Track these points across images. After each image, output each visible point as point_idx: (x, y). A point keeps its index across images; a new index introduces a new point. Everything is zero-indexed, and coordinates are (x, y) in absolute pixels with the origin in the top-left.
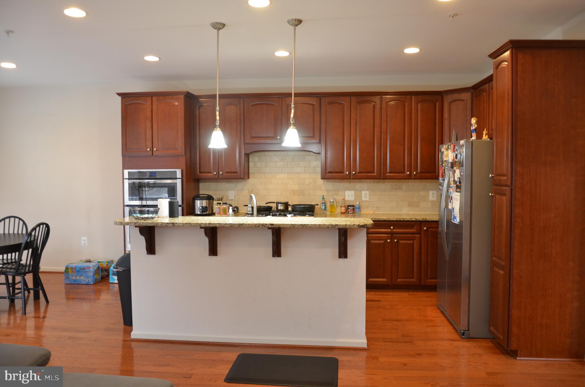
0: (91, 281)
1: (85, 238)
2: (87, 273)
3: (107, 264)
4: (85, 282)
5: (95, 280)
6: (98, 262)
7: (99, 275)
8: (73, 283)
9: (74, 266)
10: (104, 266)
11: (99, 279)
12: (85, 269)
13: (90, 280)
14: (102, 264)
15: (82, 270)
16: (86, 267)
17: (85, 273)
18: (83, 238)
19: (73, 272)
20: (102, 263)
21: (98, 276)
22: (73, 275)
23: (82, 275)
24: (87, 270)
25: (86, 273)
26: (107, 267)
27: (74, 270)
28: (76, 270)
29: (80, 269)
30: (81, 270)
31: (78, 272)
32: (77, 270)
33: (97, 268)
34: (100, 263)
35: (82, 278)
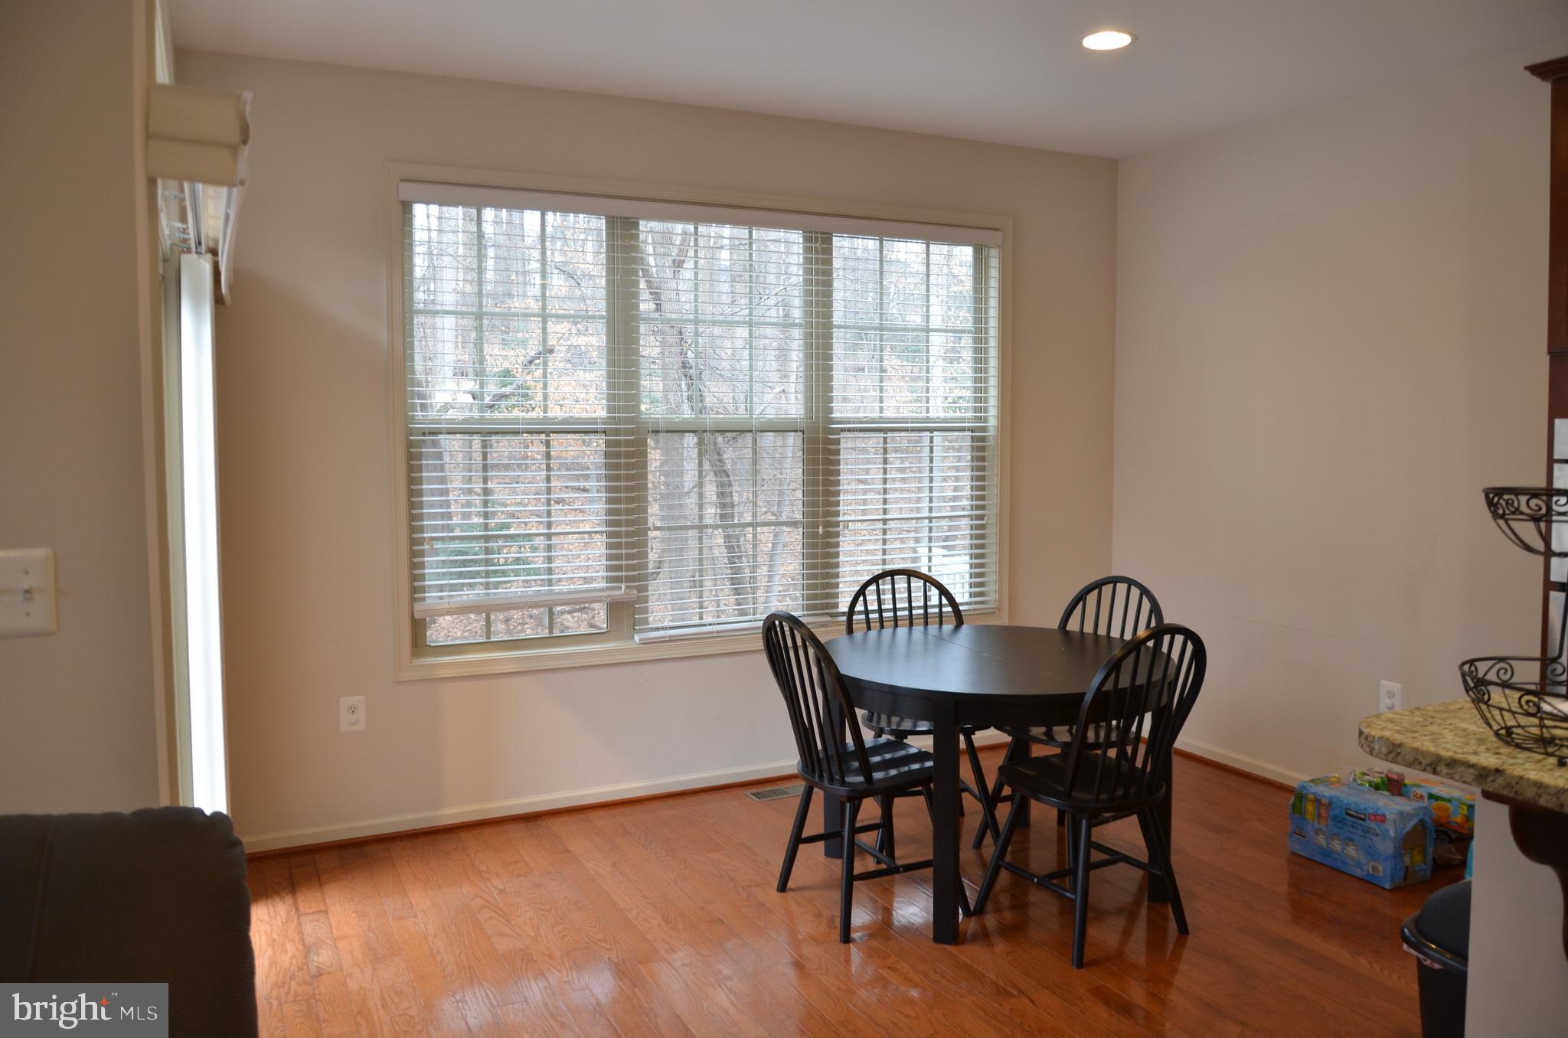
0: (1384, 872)
1: (1395, 686)
2: (1372, 837)
3: (1466, 812)
4: (1362, 869)
5: (1402, 875)
6: (1431, 796)
7: (1425, 856)
8: (1318, 858)
9: (1325, 796)
10: (1453, 818)
11: (1422, 873)
12: (1364, 820)
13: (1381, 868)
14: (1446, 810)
15: (1354, 820)
16: (1370, 811)
17: (1365, 837)
18: (1387, 685)
19: (1319, 816)
20: (1444, 803)
21: (1418, 858)
22: (1320, 829)
23: (1350, 839)
24: (1373, 825)
25: (1368, 836)
26: (1466, 826)
27: (1323, 812)
28: (1331, 813)
29: (1347, 814)
30: (1348, 818)
31: (1339, 825)
32: (1336, 816)
33: (1415, 826)
34: (1439, 802)
35: (1351, 851)
